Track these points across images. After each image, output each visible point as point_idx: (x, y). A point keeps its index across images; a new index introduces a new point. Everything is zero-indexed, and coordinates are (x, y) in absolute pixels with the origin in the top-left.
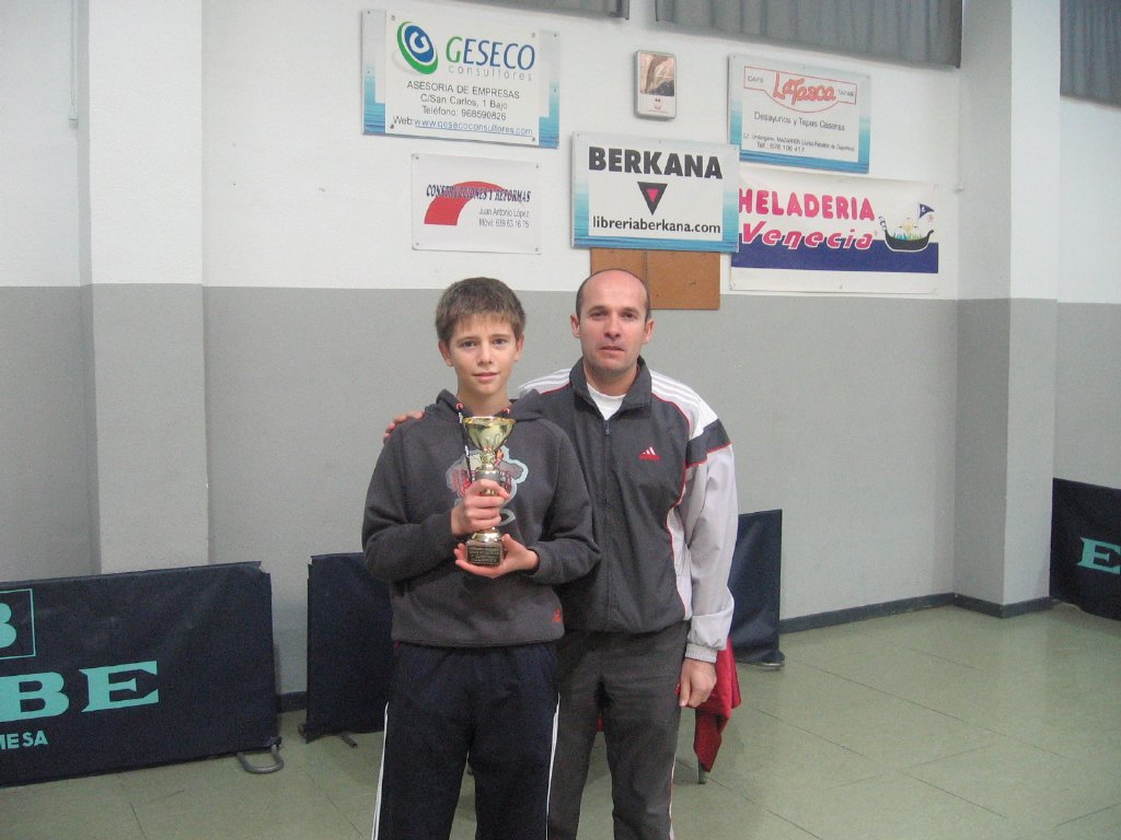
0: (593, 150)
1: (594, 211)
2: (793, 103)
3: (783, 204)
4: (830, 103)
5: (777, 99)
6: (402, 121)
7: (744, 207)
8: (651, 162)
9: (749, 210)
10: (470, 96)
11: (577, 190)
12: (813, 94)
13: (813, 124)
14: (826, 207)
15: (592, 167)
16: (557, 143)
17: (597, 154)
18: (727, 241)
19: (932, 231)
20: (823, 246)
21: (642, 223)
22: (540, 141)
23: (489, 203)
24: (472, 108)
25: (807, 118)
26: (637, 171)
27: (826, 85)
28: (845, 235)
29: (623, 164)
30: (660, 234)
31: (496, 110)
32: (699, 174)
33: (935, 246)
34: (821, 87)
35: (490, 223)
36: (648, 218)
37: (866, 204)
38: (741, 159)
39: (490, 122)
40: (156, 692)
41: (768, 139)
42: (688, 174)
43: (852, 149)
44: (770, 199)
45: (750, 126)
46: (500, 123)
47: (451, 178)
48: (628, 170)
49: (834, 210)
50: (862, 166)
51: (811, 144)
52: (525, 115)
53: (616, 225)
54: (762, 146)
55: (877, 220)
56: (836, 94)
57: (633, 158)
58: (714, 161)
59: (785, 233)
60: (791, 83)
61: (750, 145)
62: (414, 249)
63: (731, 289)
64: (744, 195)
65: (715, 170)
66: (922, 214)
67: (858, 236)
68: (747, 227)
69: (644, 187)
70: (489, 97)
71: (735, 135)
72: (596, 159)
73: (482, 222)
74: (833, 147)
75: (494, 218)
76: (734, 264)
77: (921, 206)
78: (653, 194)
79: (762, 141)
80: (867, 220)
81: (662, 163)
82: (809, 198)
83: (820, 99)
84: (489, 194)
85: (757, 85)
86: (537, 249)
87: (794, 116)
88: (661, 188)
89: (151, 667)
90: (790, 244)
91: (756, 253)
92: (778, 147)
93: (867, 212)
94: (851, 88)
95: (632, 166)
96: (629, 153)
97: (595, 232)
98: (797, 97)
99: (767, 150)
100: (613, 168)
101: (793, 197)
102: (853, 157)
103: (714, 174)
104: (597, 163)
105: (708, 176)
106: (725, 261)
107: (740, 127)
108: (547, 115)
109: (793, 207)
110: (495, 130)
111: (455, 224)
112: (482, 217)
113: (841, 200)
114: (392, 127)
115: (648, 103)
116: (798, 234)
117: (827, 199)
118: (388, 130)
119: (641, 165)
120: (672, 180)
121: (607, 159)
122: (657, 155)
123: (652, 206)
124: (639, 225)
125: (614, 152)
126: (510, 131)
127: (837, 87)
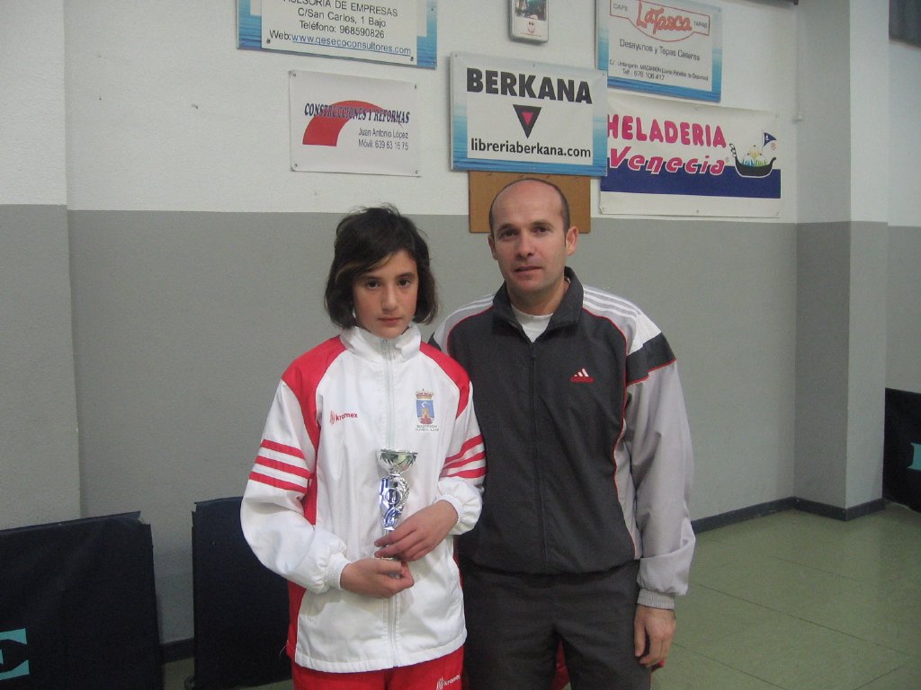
0: (470, 72)
1: (472, 133)
2: (654, 32)
3: (646, 130)
4: (687, 33)
5: (640, 27)
6: (278, 35)
7: (611, 131)
8: (526, 85)
9: (615, 136)
10: (349, 13)
11: (456, 112)
12: (672, 24)
13: (673, 53)
14: (685, 134)
15: (470, 88)
16: (435, 63)
17: (475, 76)
18: (596, 165)
19: (774, 159)
20: (681, 171)
21: (518, 146)
22: (418, 61)
23: (369, 123)
24: (350, 25)
25: (667, 46)
26: (513, 93)
27: (684, 15)
28: (701, 162)
29: (499, 86)
30: (535, 157)
31: (375, 28)
32: (571, 99)
33: (777, 172)
34: (679, 18)
35: (370, 145)
36: (524, 141)
37: (718, 131)
38: (609, 85)
39: (368, 40)
40: (26, 663)
41: (632, 66)
42: (561, 98)
43: (706, 79)
44: (634, 125)
45: (616, 53)
46: (378, 41)
47: (329, 97)
48: (504, 93)
49: (691, 137)
50: (714, 96)
51: (671, 73)
52: (403, 33)
53: (494, 147)
54: (627, 72)
55: (728, 148)
56: (692, 25)
57: (509, 81)
58: (584, 86)
59: (648, 158)
60: (651, 12)
61: (616, 72)
62: (293, 171)
63: (601, 213)
64: (611, 121)
65: (584, 95)
66: (766, 142)
67: (712, 162)
68: (614, 151)
69: (520, 110)
70: (367, 14)
71: (602, 62)
72: (474, 81)
73: (361, 143)
74: (690, 76)
75: (374, 138)
76: (604, 188)
77: (765, 134)
78: (528, 117)
79: (627, 68)
80: (719, 146)
81: (536, 87)
82: (669, 125)
83: (679, 29)
84: (368, 114)
85: (622, 13)
86: (416, 172)
87: (655, 44)
88: (535, 112)
89: (19, 636)
90: (653, 169)
91: (623, 178)
92: (641, 74)
93: (719, 140)
94: (705, 20)
95: (507, 88)
96: (505, 76)
97: (474, 155)
98: (658, 26)
99: (631, 77)
100: (491, 91)
101: (655, 124)
102: (707, 86)
103: (584, 98)
104: (475, 84)
105: (579, 100)
106: (595, 185)
107: (607, 54)
108: (425, 35)
109: (655, 133)
110: (372, 47)
111: (334, 144)
112: (362, 137)
113: (697, 127)
114: (269, 41)
115: (522, 25)
116: (660, 159)
117: (685, 126)
118: (264, 45)
119: (517, 88)
120: (545, 104)
121: (484, 80)
122: (532, 78)
123: (528, 129)
124: (516, 148)
125: (491, 74)
126: (388, 50)
127: (693, 18)
